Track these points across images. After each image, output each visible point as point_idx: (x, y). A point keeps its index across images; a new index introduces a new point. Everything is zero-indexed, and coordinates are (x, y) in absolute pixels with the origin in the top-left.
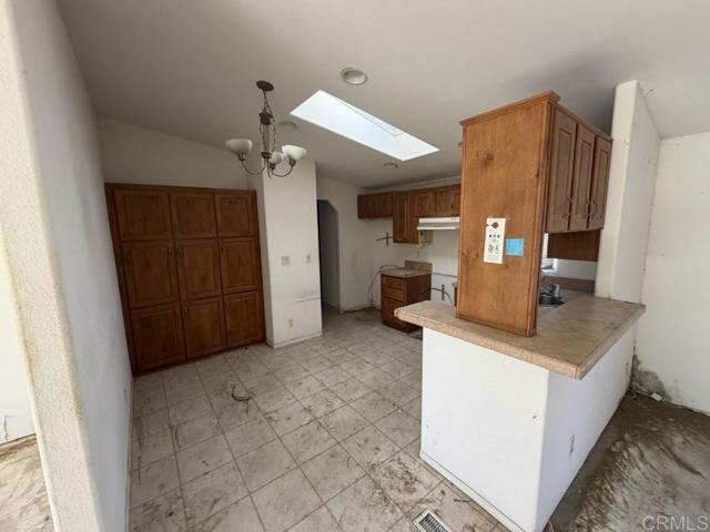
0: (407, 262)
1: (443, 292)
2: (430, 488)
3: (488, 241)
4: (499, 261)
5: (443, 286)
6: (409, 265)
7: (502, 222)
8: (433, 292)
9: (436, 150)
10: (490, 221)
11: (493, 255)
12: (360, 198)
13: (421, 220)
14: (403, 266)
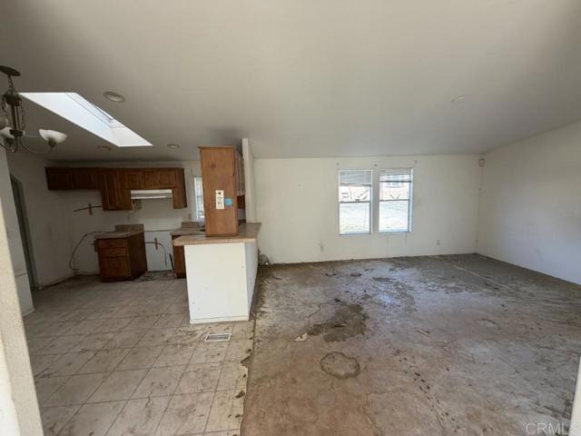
0: (117, 227)
1: (156, 243)
2: (203, 329)
3: (217, 200)
4: (223, 208)
5: (156, 239)
6: (120, 228)
7: (222, 192)
8: (147, 245)
9: (150, 145)
10: (217, 192)
11: (220, 205)
12: (48, 170)
13: (133, 192)
14: (114, 229)
